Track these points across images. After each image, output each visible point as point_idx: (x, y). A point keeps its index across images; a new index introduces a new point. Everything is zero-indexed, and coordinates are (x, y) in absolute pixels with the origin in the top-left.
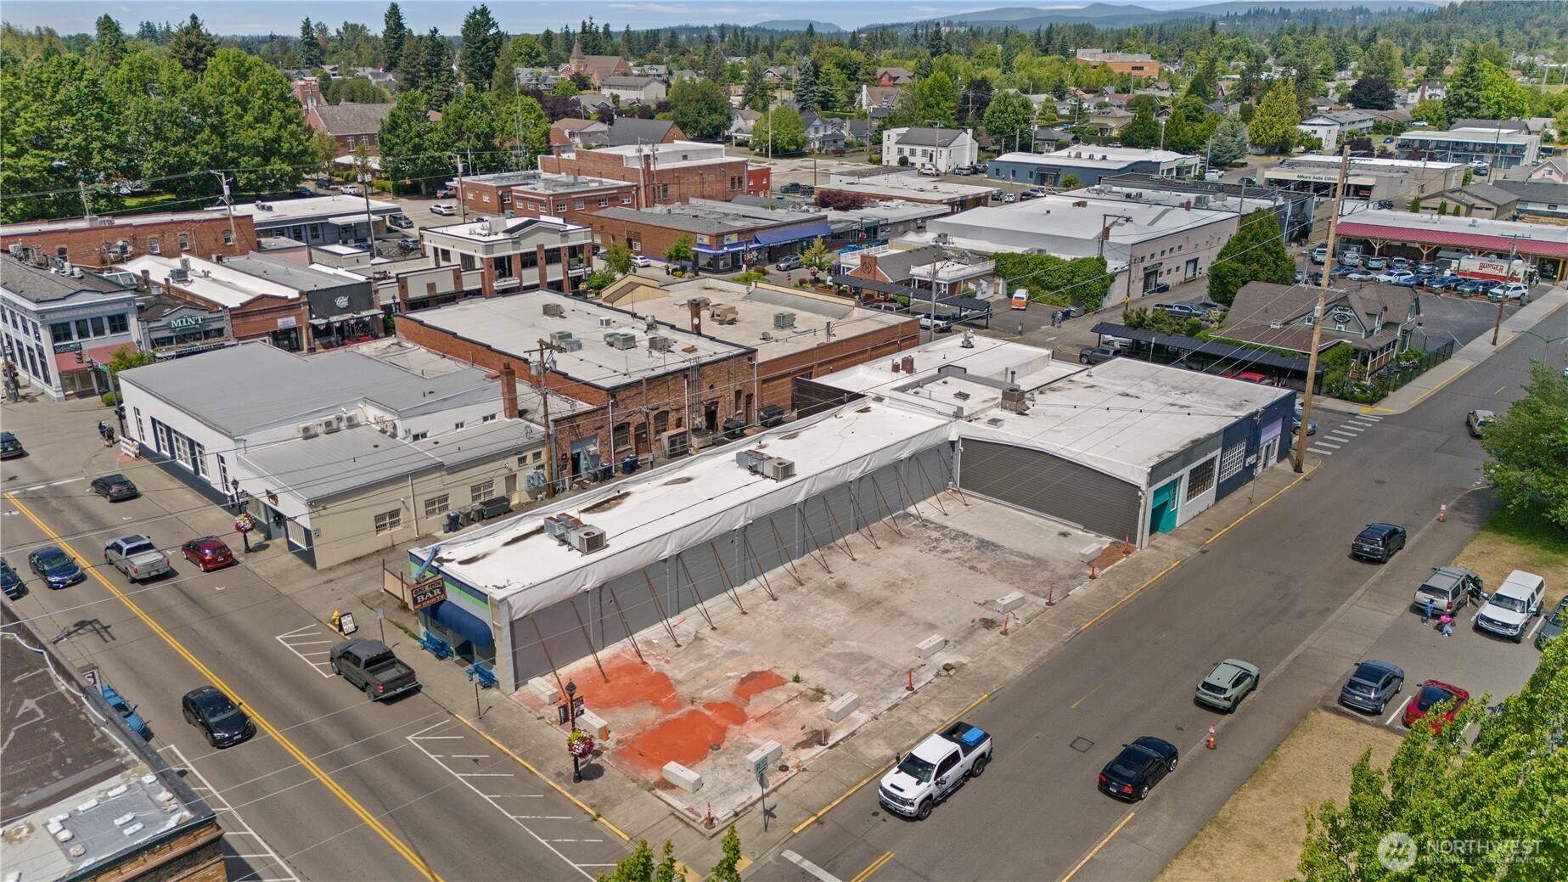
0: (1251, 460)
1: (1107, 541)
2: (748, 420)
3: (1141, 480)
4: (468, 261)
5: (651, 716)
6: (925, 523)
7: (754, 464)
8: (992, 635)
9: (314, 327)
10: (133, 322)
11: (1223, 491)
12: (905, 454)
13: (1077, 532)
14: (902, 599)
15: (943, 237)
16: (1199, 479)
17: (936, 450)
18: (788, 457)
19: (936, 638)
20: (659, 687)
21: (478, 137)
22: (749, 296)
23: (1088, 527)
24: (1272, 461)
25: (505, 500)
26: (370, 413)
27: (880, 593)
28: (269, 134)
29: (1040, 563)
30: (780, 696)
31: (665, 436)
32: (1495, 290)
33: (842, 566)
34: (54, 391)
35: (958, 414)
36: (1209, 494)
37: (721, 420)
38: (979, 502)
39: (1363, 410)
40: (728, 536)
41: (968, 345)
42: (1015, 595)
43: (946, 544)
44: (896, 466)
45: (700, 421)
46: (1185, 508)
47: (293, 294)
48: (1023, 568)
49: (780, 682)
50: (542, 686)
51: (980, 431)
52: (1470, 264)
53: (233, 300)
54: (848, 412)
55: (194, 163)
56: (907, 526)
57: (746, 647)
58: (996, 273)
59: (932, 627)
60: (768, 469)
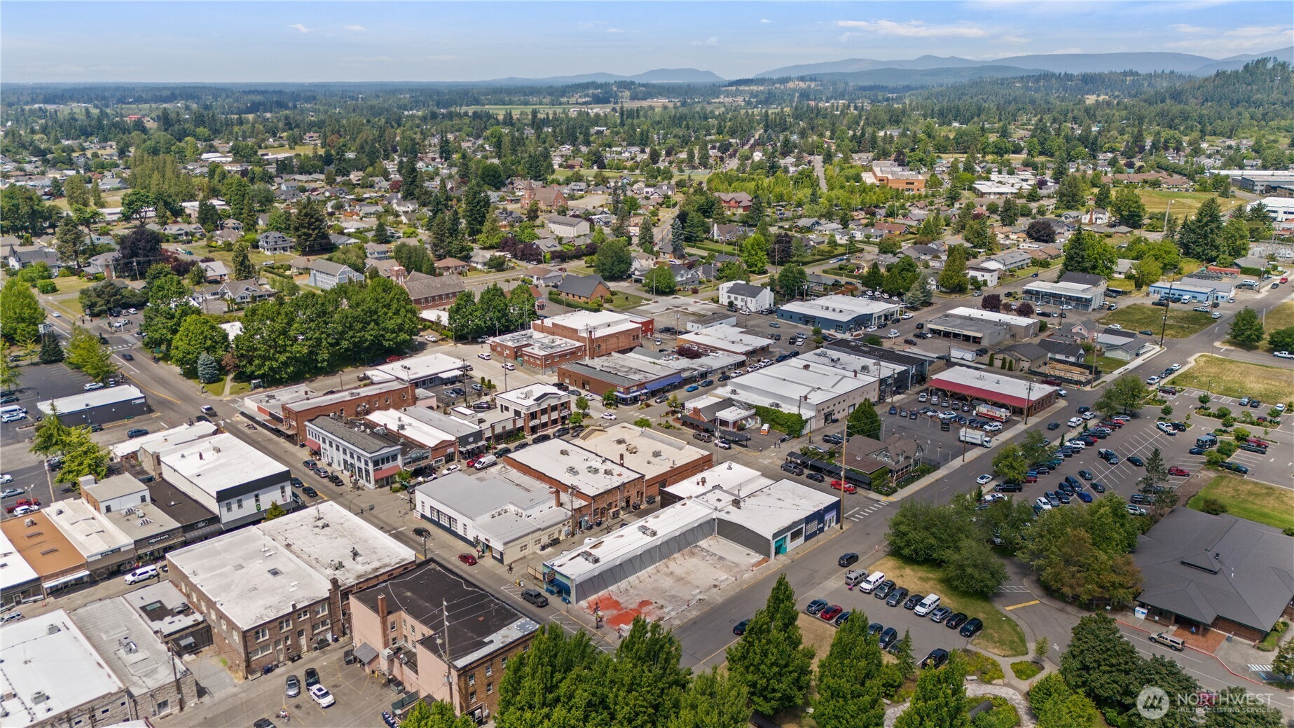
0: (821, 525)
1: (762, 557)
2: (642, 501)
3: (770, 538)
4: (517, 413)
5: (615, 612)
6: (703, 549)
7: (644, 529)
8: (715, 590)
9: (461, 452)
10: (399, 457)
11: (807, 538)
12: (696, 525)
13: (753, 553)
14: (689, 578)
15: (734, 392)
16: (795, 536)
17: (708, 522)
18: (655, 529)
19: (698, 591)
20: (616, 604)
21: (499, 311)
22: (642, 434)
23: (757, 551)
24: (833, 524)
25: (558, 539)
26: (512, 508)
27: (684, 576)
28: (399, 321)
29: (737, 565)
30: (651, 607)
31: (611, 511)
32: (986, 427)
33: (672, 565)
34: (372, 486)
35: (716, 509)
36: (801, 540)
37: (631, 503)
38: (722, 540)
39: (883, 499)
40: (636, 557)
41: (730, 468)
42: (725, 577)
43: (708, 558)
44: (692, 529)
45: (624, 504)
46: (790, 546)
47: (453, 438)
48: (733, 567)
49: (651, 603)
50: (583, 603)
51: (723, 516)
52: (983, 409)
53: (431, 443)
54: (678, 505)
55: (366, 340)
56: (696, 550)
57: (641, 593)
58: (756, 414)
59: (698, 587)
60: (648, 532)
